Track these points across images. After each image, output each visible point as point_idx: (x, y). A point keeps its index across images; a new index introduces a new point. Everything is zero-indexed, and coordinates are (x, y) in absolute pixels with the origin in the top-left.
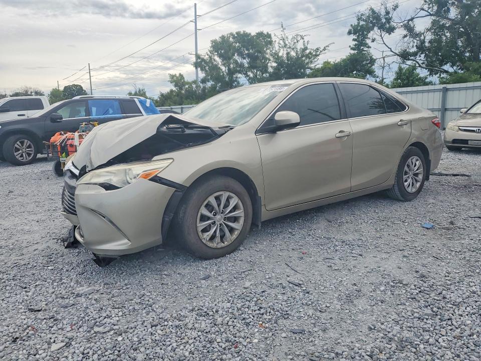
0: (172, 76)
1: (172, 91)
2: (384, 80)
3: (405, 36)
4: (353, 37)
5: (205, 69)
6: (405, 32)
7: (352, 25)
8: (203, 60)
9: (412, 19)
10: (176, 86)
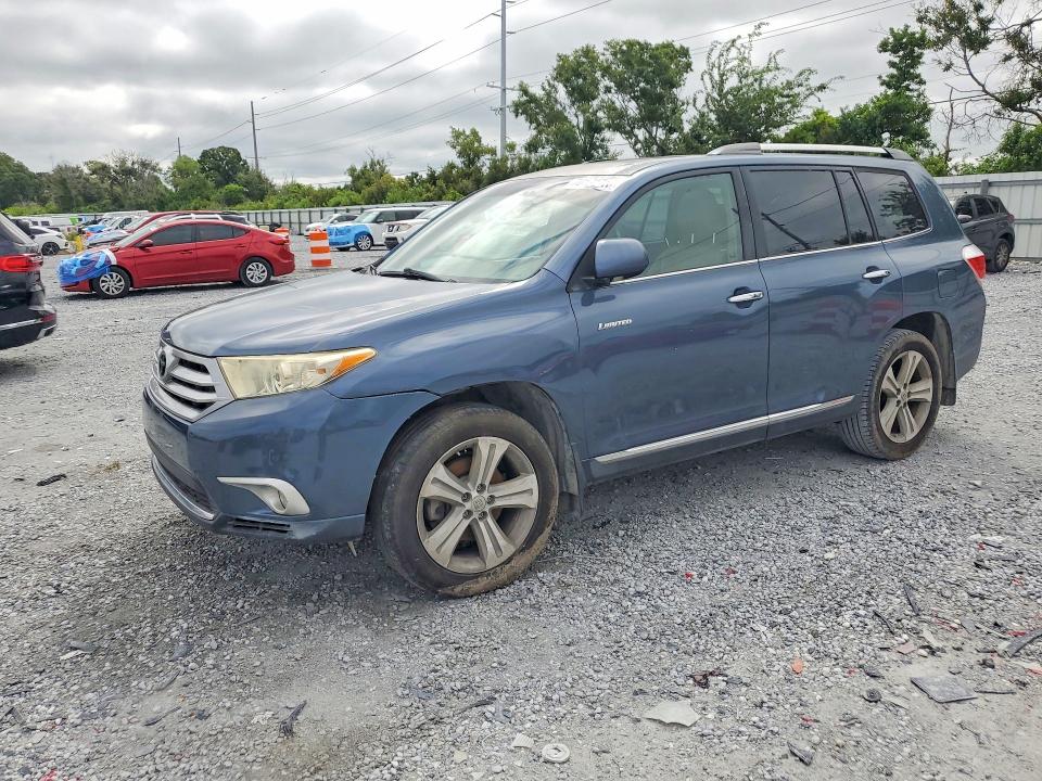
0: (457, 135)
1: (452, 166)
2: (950, 155)
3: (1008, 58)
4: (888, 56)
5: (537, 120)
6: (1009, 49)
7: (892, 30)
8: (533, 99)
9: (1029, 23)
10: (460, 154)
